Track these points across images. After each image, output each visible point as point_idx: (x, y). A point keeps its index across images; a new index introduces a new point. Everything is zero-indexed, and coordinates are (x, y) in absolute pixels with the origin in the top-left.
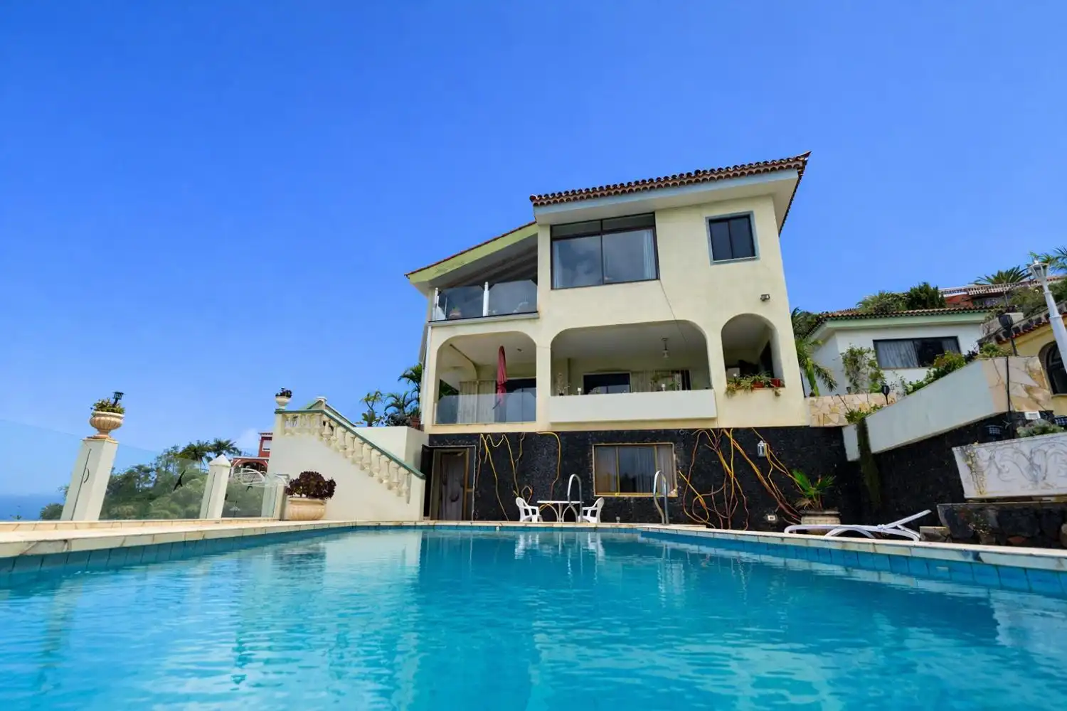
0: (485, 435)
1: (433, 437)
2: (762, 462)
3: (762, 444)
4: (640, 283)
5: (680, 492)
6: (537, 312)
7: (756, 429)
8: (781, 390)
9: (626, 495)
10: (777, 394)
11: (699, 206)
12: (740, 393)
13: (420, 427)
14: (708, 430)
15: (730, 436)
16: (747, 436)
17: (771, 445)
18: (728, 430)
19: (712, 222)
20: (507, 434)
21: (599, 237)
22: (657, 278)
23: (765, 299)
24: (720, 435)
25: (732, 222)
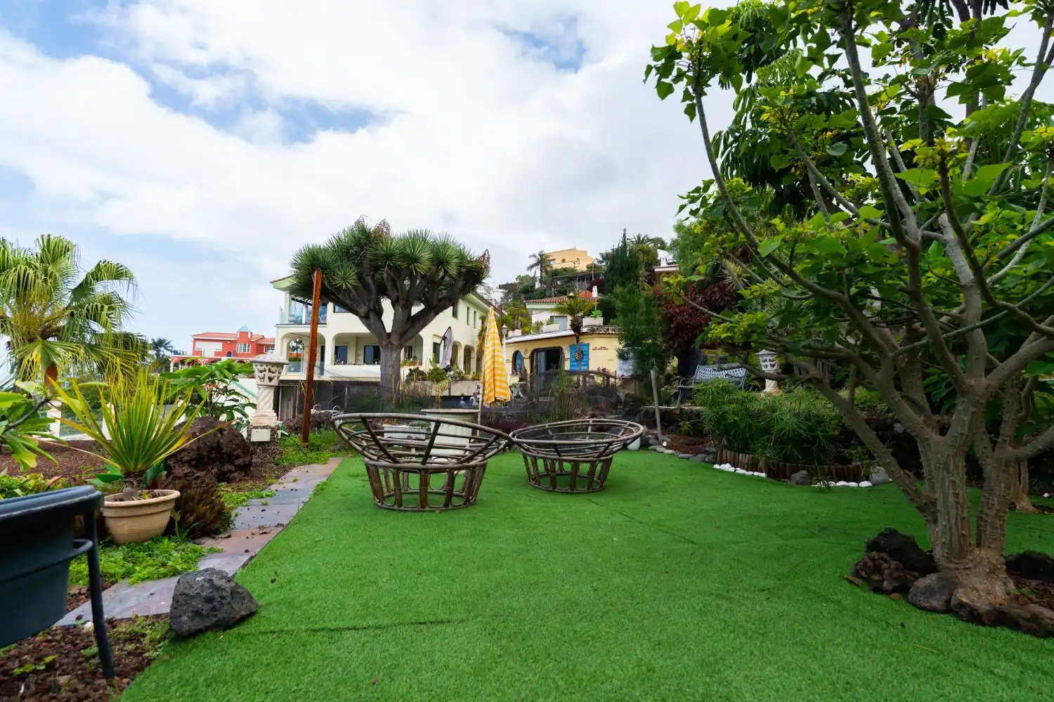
0: (302, 381)
6: (326, 324)
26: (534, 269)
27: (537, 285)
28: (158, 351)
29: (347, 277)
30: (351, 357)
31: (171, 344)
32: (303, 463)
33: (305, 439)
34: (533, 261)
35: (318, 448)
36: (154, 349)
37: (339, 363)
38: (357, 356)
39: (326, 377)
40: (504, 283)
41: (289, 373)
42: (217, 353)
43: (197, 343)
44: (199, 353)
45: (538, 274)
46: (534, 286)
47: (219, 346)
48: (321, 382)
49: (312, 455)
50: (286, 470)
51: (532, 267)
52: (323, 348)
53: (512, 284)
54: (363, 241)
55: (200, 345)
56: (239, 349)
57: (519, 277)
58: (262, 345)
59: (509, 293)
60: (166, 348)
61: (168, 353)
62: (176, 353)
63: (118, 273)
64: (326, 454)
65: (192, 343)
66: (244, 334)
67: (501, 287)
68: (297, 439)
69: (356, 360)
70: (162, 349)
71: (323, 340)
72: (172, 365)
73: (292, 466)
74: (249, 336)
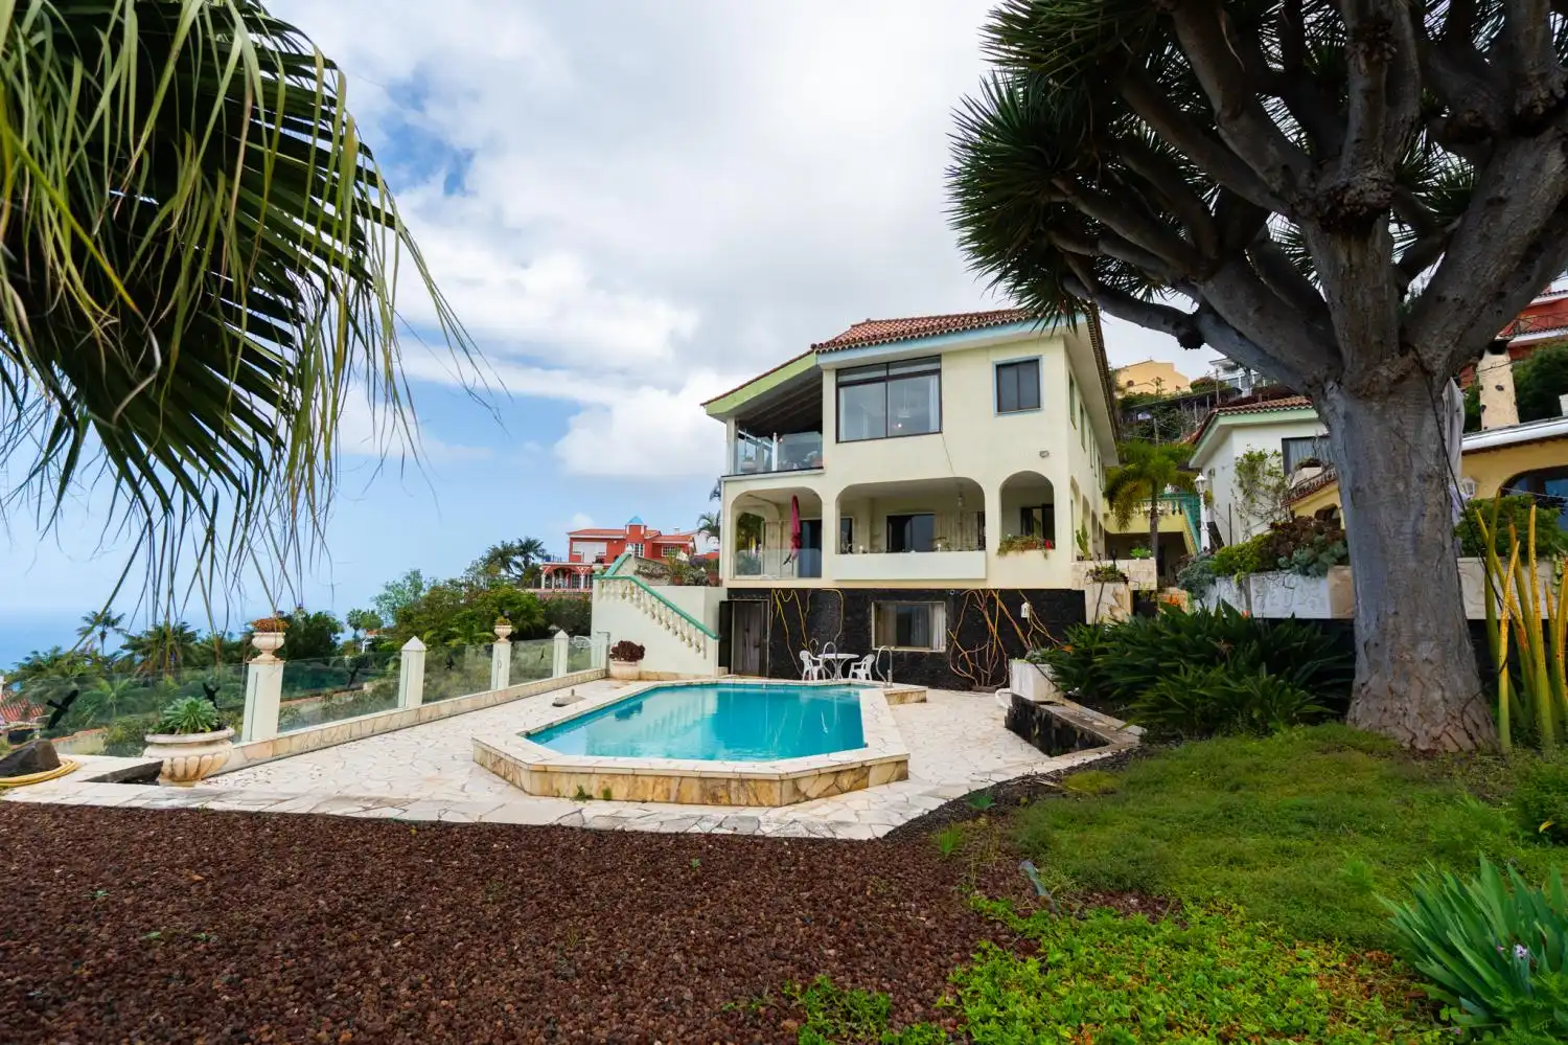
0: (777, 589)
1: (732, 591)
2: (1023, 622)
3: (1026, 606)
4: (923, 437)
5: (948, 648)
6: (821, 468)
7: (1024, 590)
8: (1050, 551)
9: (900, 649)
10: (1046, 556)
11: (987, 349)
12: (1011, 554)
13: (718, 583)
14: (977, 591)
15: (997, 596)
16: (1013, 597)
17: (1035, 607)
18: (996, 590)
19: (1000, 367)
20: (797, 590)
21: (883, 384)
22: (940, 432)
23: (1044, 454)
24: (988, 596)
25: (1020, 366)
28: (527, 557)
30: (861, 541)
31: (543, 547)
36: (521, 554)
38: (873, 538)
43: (575, 544)
44: (578, 558)
47: (601, 548)
48: (816, 595)
55: (579, 547)
58: (660, 545)
60: (536, 553)
61: (538, 561)
62: (548, 558)
65: (568, 545)
66: (635, 528)
69: (872, 546)
70: (532, 554)
72: (543, 577)
74: (642, 532)
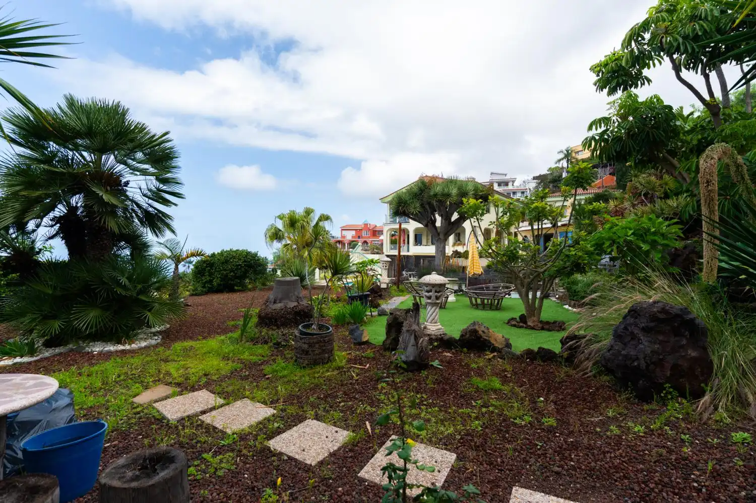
6: (409, 222)
13: (383, 253)
20: (403, 255)
26: (562, 162)
27: (564, 175)
29: (415, 207)
30: (424, 241)
32: (397, 296)
33: (398, 288)
34: (562, 156)
35: (403, 291)
37: (417, 245)
38: (427, 240)
39: (410, 254)
40: (538, 175)
41: (391, 251)
42: (353, 237)
43: (343, 231)
44: (343, 237)
45: (565, 165)
46: (562, 176)
47: (353, 233)
48: (408, 257)
49: (401, 294)
50: (392, 298)
51: (559, 161)
52: (408, 236)
53: (544, 175)
54: (423, 188)
55: (344, 233)
56: (364, 233)
57: (550, 169)
58: (376, 231)
59: (541, 182)
62: (333, 237)
63: (327, 218)
64: (405, 293)
65: (340, 232)
66: (366, 225)
67: (534, 178)
68: (395, 287)
69: (427, 242)
71: (408, 232)
73: (394, 296)
74: (369, 226)
